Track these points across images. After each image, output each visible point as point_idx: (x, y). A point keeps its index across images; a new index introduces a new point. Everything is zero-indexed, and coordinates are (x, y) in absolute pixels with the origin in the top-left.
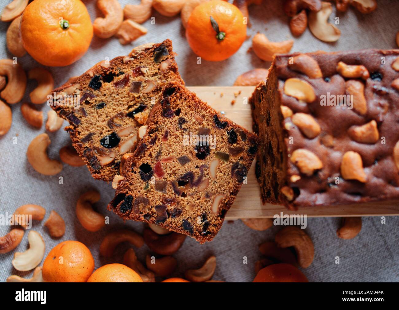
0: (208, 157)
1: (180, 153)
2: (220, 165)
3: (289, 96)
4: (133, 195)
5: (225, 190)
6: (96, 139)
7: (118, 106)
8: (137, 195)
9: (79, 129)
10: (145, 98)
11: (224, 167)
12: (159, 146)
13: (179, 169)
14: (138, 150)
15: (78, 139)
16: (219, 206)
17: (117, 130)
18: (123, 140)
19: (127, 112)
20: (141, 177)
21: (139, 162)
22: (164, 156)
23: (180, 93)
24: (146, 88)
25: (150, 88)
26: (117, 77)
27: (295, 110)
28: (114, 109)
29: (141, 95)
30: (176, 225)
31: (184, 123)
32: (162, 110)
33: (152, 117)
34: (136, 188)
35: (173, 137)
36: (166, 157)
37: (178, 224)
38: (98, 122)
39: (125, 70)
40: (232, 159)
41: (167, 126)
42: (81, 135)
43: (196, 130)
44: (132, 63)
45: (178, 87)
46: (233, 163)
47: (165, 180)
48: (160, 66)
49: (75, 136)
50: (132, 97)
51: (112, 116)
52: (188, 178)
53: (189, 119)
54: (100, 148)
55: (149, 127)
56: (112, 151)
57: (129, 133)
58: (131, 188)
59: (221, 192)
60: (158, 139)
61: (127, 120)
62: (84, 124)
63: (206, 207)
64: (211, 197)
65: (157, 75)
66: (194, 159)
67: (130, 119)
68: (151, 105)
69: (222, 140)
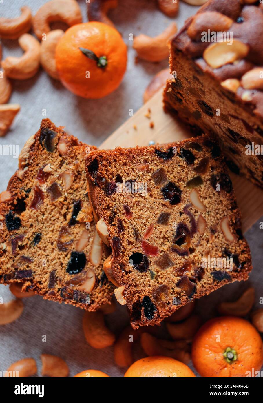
0: (183, 195)
1: (154, 215)
2: (200, 192)
3: (221, 67)
4: (147, 294)
5: (223, 211)
6: (61, 273)
7: (54, 224)
8: (150, 291)
9: (37, 278)
10: (72, 194)
11: (205, 191)
12: (130, 227)
13: (167, 231)
14: (114, 249)
15: (44, 290)
16: (230, 231)
17: (73, 248)
18: (87, 252)
19: (67, 222)
20: (140, 271)
21: (125, 258)
22: (143, 232)
23: (104, 160)
24: (64, 184)
25: (68, 180)
26: (28, 199)
27: (238, 76)
28: (52, 231)
29: (66, 194)
30: (209, 284)
32: (102, 191)
33: (99, 206)
34: (143, 285)
35: (135, 206)
36: (145, 231)
37: (209, 282)
38: (48, 257)
39: (29, 186)
40: (205, 178)
41: (120, 201)
42: (44, 283)
43: (150, 180)
44: (29, 173)
45: (98, 155)
46: (209, 180)
47: (163, 252)
48: (59, 152)
49: (39, 288)
50: (59, 204)
51: (57, 239)
52: (182, 231)
53: (134, 176)
54: (73, 278)
55: (104, 218)
56: (86, 271)
57: (87, 240)
58: (139, 289)
59: (221, 217)
60: (123, 222)
61: (74, 230)
62: (37, 270)
63: (221, 242)
64: (217, 229)
65: (64, 162)
66: (172, 209)
67: (76, 226)
68: (83, 196)
69: (181, 168)
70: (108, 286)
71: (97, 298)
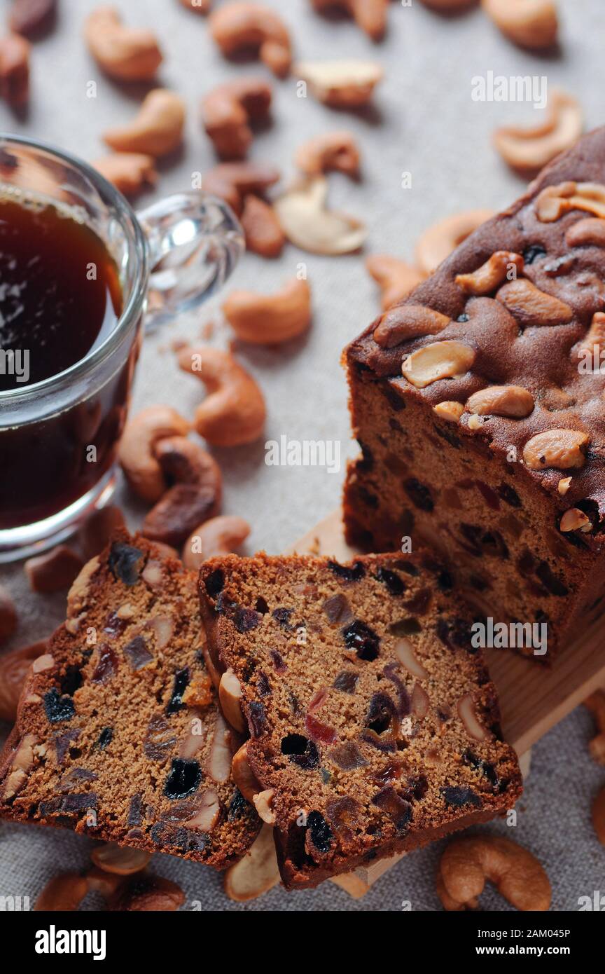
0: (382, 645)
1: (328, 672)
2: (415, 645)
4: (316, 807)
5: (463, 684)
6: (153, 798)
7: (138, 711)
8: (322, 804)
9: (106, 808)
10: (172, 656)
11: (426, 645)
12: (282, 688)
13: (353, 705)
14: (253, 722)
15: (120, 828)
16: (478, 720)
17: (175, 752)
18: (202, 758)
19: (163, 706)
20: (302, 766)
21: (273, 740)
22: (307, 699)
23: (235, 570)
24: (156, 638)
25: (165, 632)
26: (86, 666)
27: (462, 396)
28: (135, 723)
29: (161, 655)
30: (437, 808)
31: (290, 616)
32: (231, 622)
33: (225, 647)
34: (309, 792)
35: (291, 653)
36: (312, 699)
37: (438, 805)
38: (127, 768)
39: (89, 643)
40: (425, 622)
41: (264, 642)
42: (120, 816)
43: (320, 613)
44: (90, 621)
45: (223, 563)
46: (433, 627)
47: (346, 740)
48: (146, 583)
49: (109, 826)
50: (148, 673)
51: (143, 736)
52: (382, 707)
53: (290, 602)
54: (176, 806)
55: (234, 668)
56: (202, 793)
57: (203, 737)
58: (300, 798)
59: (458, 693)
60: (270, 677)
61: (176, 720)
62: (106, 793)
64: (451, 714)
65: (156, 600)
66: (362, 667)
67: (180, 715)
68: (194, 661)
69: (379, 600)
70: (245, 820)
71: (224, 841)
